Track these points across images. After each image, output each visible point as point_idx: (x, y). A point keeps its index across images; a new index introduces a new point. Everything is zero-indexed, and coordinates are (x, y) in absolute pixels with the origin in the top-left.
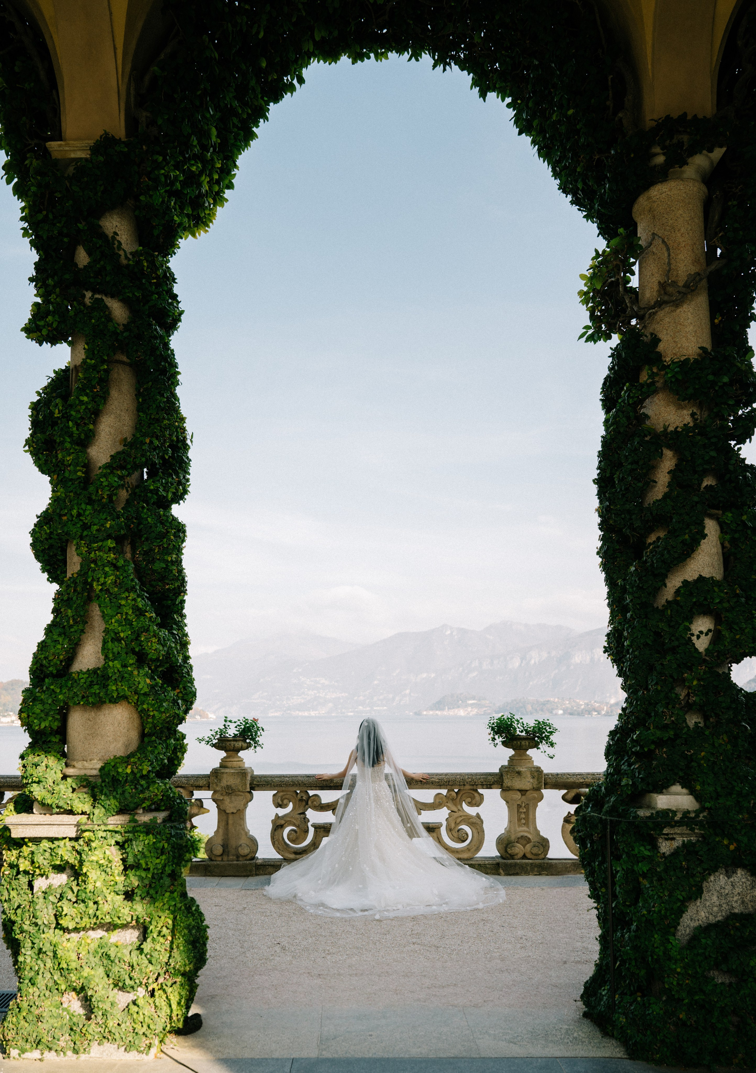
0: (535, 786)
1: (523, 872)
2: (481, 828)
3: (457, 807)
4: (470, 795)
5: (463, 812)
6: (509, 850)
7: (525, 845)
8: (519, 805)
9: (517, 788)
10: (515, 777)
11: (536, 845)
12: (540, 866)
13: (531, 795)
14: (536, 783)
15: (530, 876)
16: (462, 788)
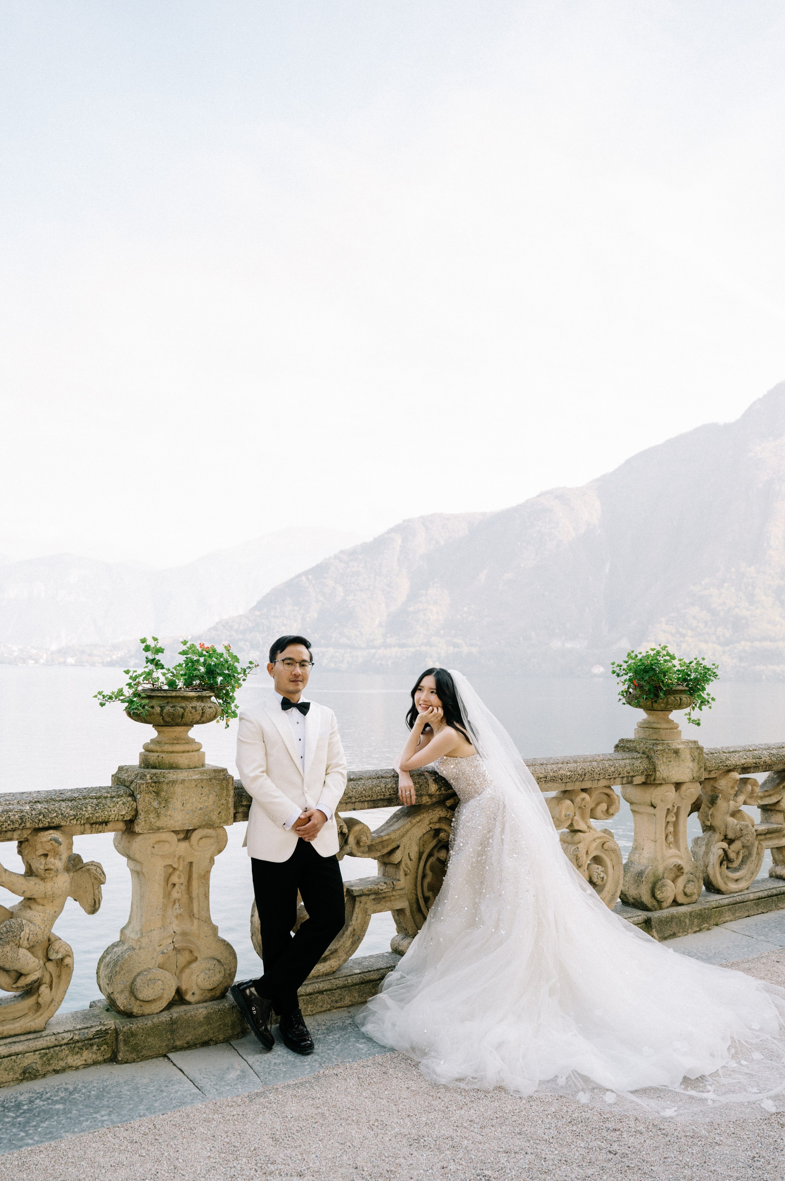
0: (695, 775)
1: (681, 931)
2: (619, 857)
3: (586, 823)
4: (605, 797)
5: (595, 830)
6: (658, 892)
7: (673, 881)
8: (668, 809)
9: (675, 779)
10: (671, 759)
11: (691, 879)
12: (700, 915)
13: (688, 791)
14: (696, 769)
15: (689, 935)
16: (595, 785)
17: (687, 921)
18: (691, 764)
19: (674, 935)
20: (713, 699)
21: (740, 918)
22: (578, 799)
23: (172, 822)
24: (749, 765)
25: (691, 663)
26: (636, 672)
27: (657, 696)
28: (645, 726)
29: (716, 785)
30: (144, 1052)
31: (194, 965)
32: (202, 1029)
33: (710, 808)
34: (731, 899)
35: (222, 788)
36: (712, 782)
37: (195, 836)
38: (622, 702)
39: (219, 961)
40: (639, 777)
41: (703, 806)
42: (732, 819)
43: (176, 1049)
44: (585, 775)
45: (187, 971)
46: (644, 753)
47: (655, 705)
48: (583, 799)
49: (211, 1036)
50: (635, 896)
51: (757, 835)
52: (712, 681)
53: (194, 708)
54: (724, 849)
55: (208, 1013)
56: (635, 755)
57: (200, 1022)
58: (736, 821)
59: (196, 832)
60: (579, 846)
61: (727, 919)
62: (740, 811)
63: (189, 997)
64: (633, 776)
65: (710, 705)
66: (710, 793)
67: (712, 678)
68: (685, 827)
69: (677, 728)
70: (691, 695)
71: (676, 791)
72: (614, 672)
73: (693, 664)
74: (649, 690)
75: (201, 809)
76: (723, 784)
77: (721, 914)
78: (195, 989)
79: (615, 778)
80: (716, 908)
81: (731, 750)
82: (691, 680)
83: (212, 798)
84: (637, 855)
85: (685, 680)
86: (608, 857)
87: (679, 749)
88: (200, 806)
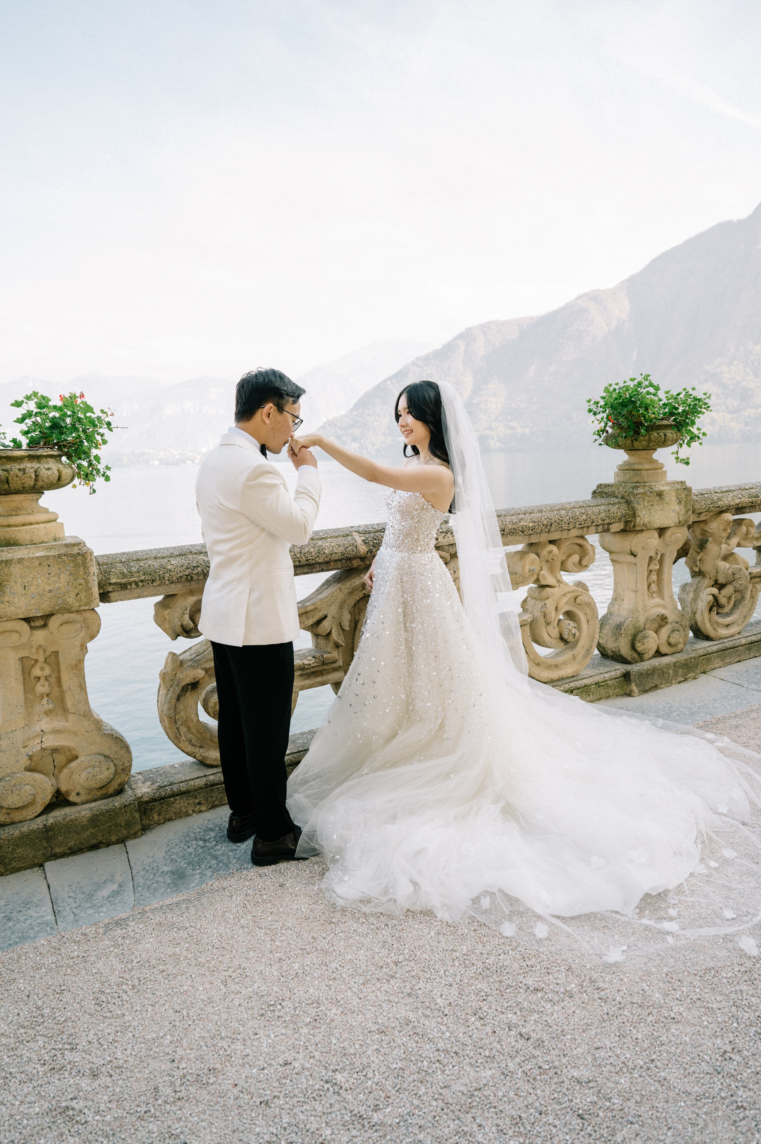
0: (681, 519)
1: (663, 682)
2: (594, 611)
3: (556, 577)
4: (577, 548)
5: (566, 584)
6: (639, 645)
7: (657, 632)
8: (651, 557)
9: (657, 526)
10: (654, 503)
11: (676, 628)
12: (686, 665)
13: (673, 536)
14: (683, 512)
15: (673, 686)
16: (564, 535)
17: (671, 672)
18: (677, 508)
19: (656, 687)
20: (704, 434)
21: (730, 663)
22: (544, 553)
23: (12, 609)
24: (744, 505)
25: (678, 394)
26: (612, 407)
27: (637, 433)
28: (626, 468)
29: (706, 528)
30: (14, 864)
31: (73, 764)
32: (88, 833)
33: (698, 553)
34: (720, 646)
35: (77, 566)
36: (702, 525)
37: (54, 622)
38: (598, 442)
39: (105, 756)
40: (617, 524)
41: (691, 551)
42: (724, 562)
43: (55, 857)
44: (551, 525)
45: (65, 770)
46: (622, 498)
47: (636, 444)
48: (550, 552)
49: (101, 838)
50: (614, 649)
51: (751, 578)
52: (704, 413)
53: (24, 470)
54: (713, 595)
55: (94, 816)
56: (613, 500)
57: (85, 825)
58: (728, 565)
59: (53, 618)
60: (547, 602)
61: (715, 665)
62: (733, 554)
63: (72, 798)
64: (609, 524)
65: (700, 441)
66: (699, 537)
67: (703, 410)
68: (670, 574)
69: (661, 468)
70: (679, 430)
71: (660, 537)
72: (590, 411)
73: (682, 396)
74: (629, 427)
75: (50, 591)
76: (714, 526)
77: (709, 661)
78: (79, 789)
79: (588, 527)
80: (704, 655)
81: (724, 490)
82: (679, 413)
83: (65, 577)
84: (616, 607)
85: (672, 414)
86: (580, 610)
87: (663, 491)
88: (48, 588)
